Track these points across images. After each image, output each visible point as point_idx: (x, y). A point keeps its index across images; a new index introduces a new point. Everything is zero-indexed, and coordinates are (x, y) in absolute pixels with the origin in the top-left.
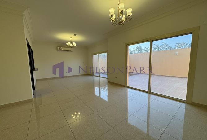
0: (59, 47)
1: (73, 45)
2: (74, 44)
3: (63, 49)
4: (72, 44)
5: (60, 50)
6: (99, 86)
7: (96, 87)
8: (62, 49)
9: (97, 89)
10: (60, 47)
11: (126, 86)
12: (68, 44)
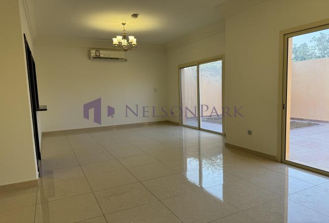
0: (93, 49)
1: (130, 44)
2: (133, 40)
3: (103, 54)
4: (126, 41)
5: (98, 57)
6: (199, 156)
7: (191, 156)
8: (102, 56)
9: (192, 164)
10: (97, 50)
11: (281, 159)
12: (116, 41)
